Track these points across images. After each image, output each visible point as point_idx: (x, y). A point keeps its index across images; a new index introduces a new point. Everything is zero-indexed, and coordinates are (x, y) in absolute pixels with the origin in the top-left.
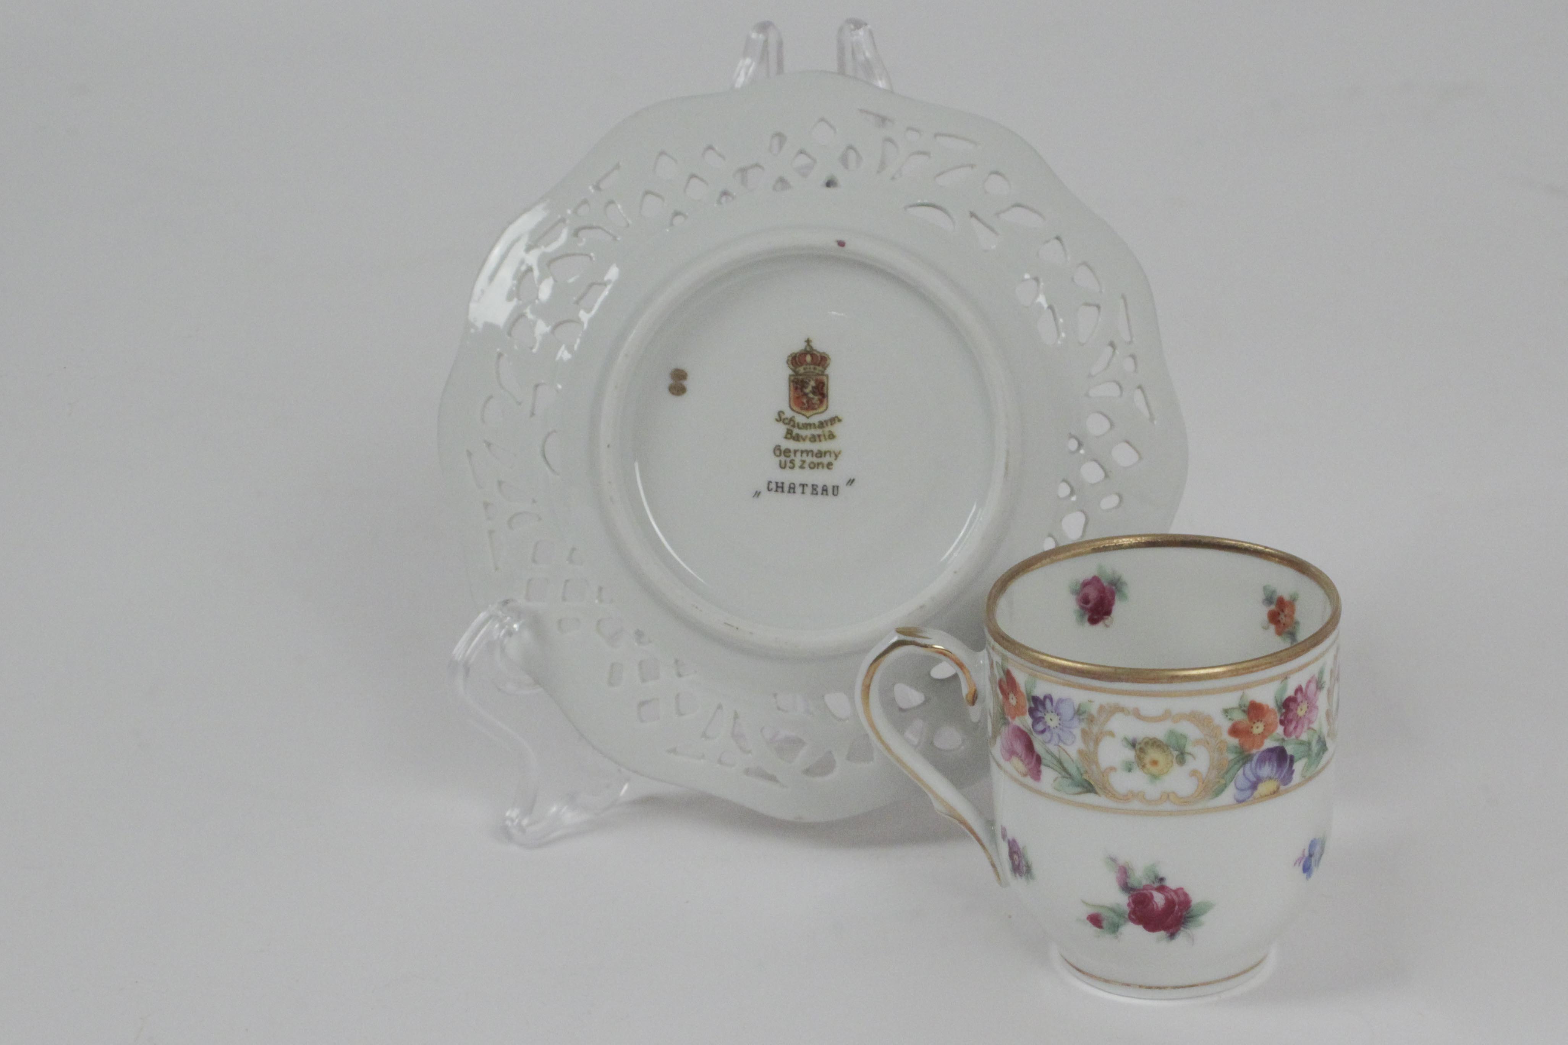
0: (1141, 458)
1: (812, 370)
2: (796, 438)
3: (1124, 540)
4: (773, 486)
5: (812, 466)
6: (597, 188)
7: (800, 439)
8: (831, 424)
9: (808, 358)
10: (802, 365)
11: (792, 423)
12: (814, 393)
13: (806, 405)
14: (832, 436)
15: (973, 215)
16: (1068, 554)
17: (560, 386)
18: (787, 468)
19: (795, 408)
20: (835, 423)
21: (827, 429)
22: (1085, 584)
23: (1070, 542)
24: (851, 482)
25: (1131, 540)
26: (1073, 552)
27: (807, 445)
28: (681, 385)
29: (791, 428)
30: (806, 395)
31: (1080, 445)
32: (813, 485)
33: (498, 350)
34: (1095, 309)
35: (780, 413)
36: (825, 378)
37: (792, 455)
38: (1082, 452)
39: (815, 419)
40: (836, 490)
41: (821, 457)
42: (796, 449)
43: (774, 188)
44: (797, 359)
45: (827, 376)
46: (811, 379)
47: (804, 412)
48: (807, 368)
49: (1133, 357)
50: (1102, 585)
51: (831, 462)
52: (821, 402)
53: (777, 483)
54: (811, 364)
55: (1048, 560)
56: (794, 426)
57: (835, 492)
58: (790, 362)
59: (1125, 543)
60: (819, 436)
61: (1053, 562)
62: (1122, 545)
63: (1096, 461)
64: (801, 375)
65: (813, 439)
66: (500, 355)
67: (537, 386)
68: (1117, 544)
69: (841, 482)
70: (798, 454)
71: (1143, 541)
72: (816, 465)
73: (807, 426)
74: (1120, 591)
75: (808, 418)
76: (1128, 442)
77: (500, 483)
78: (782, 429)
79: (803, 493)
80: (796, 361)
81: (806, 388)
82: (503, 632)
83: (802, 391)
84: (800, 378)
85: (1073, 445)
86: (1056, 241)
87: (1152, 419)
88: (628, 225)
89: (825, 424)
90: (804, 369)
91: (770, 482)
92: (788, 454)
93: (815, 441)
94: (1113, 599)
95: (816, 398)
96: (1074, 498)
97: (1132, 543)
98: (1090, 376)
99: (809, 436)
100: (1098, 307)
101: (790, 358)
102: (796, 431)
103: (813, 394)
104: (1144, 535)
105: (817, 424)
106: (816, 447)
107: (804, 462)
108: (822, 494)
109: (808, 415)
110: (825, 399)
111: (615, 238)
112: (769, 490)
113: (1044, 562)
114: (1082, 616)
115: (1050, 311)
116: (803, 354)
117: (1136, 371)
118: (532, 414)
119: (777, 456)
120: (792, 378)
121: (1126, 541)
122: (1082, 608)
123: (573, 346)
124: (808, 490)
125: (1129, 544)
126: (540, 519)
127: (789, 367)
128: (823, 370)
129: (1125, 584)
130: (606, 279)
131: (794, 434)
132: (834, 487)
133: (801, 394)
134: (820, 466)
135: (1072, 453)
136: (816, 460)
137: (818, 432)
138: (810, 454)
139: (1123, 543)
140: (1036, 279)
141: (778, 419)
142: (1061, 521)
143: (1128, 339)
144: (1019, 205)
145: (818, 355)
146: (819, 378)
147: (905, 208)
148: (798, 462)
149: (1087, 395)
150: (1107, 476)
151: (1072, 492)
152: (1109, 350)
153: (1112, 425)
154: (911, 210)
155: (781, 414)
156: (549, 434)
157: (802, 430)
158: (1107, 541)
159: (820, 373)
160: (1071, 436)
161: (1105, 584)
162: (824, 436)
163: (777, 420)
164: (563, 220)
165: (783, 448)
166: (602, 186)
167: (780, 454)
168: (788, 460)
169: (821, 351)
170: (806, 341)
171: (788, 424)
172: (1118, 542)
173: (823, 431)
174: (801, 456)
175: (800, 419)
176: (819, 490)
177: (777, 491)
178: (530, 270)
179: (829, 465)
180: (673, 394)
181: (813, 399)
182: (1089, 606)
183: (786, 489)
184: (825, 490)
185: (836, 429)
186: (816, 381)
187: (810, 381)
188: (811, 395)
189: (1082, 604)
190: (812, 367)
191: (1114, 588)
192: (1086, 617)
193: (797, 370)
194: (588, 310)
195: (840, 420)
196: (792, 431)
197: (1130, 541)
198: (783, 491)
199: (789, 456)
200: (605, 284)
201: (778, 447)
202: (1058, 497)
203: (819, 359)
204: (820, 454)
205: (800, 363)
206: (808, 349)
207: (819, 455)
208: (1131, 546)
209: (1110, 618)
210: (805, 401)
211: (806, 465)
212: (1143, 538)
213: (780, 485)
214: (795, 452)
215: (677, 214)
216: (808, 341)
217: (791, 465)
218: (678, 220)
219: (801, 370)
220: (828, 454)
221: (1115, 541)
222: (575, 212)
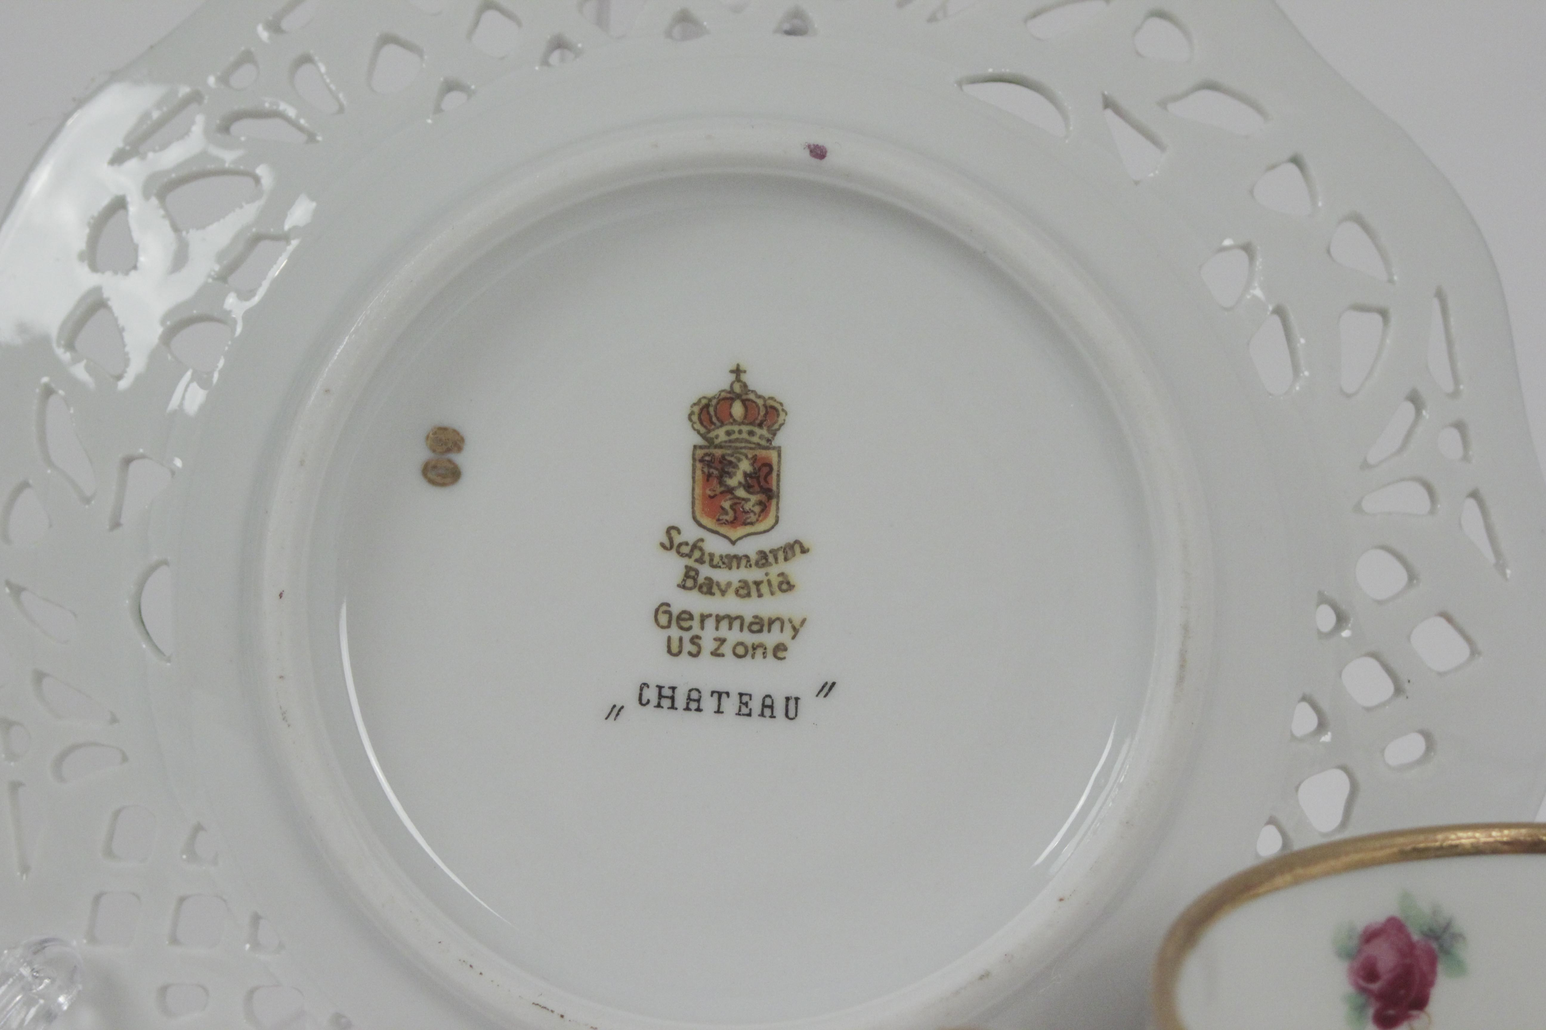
0: (1474, 652)
1: (745, 436)
2: (705, 589)
3: (1461, 834)
4: (651, 694)
5: (740, 650)
6: (275, 27)
7: (715, 589)
8: (786, 559)
9: (737, 410)
10: (722, 424)
11: (697, 554)
12: (748, 488)
13: (731, 513)
14: (786, 585)
15: (1108, 104)
16: (1333, 863)
17: (178, 463)
18: (684, 655)
19: (705, 521)
20: (794, 555)
21: (774, 571)
22: (1371, 936)
23: (1318, 841)
24: (827, 689)
25: (1477, 835)
26: (1345, 860)
27: (730, 605)
28: (450, 461)
29: (696, 566)
30: (730, 490)
31: (1341, 619)
32: (741, 695)
33: (45, 380)
34: (1377, 318)
35: (671, 530)
36: (774, 455)
37: (696, 624)
38: (1346, 633)
39: (750, 547)
40: (792, 705)
41: (760, 631)
42: (706, 612)
43: (669, 34)
44: (711, 410)
45: (779, 450)
46: (743, 457)
47: (723, 530)
48: (734, 432)
49: (1460, 426)
50: (1408, 936)
51: (783, 644)
52: (764, 507)
53: (660, 688)
54: (743, 423)
55: (1288, 877)
56: (700, 561)
57: (792, 714)
58: (695, 418)
59: (1463, 841)
60: (757, 584)
61: (1297, 882)
62: (1456, 846)
63: (1375, 655)
64: (720, 446)
65: (744, 590)
66: (48, 392)
67: (128, 461)
68: (1445, 844)
69: (806, 690)
70: (710, 623)
71: (1505, 839)
72: (751, 652)
73: (731, 561)
74: (1447, 952)
75: (733, 543)
76: (1449, 619)
77: (39, 677)
78: (675, 565)
79: (718, 711)
80: (708, 413)
81: (730, 475)
82: (33, 1011)
83: (721, 483)
84: (718, 452)
85: (1326, 618)
86: (1293, 167)
87: (1501, 566)
88: (341, 109)
89: (771, 559)
90: (728, 433)
91: (644, 686)
92: (685, 624)
93: (749, 595)
94: (1433, 971)
95: (754, 498)
96: (1327, 738)
97: (1478, 843)
98: (1365, 465)
99: (736, 584)
100: (1384, 314)
101: (696, 409)
102: (705, 571)
103: (745, 488)
104: (1509, 826)
105: (754, 557)
106: (749, 608)
107: (722, 641)
108: (762, 715)
109: (733, 539)
110: (774, 502)
111: (311, 138)
112: (642, 702)
113: (1279, 881)
114: (1360, 1009)
115: (1276, 319)
116: (727, 398)
117: (1466, 458)
118: (116, 524)
119: (663, 627)
120: (700, 453)
121: (1465, 838)
122: (1362, 990)
123: (210, 374)
124: (730, 705)
125: (1472, 844)
126: (125, 759)
127: (694, 429)
128: (770, 436)
129: (1458, 937)
130: (287, 227)
131: (701, 580)
132: (788, 699)
133: (719, 489)
134: (759, 652)
135: (1322, 636)
136: (749, 639)
137: (754, 574)
138: (736, 624)
139: (1457, 842)
140: (1248, 248)
141: (668, 544)
142: (1297, 788)
143: (1450, 387)
144: (1212, 86)
145: (760, 402)
146: (762, 453)
147: (960, 84)
148: (708, 644)
149: (1358, 508)
150: (1399, 690)
151: (1322, 726)
152: (1409, 408)
153: (1412, 577)
154: (968, 88)
155: (674, 533)
156: (153, 568)
157: (718, 571)
158: (1421, 837)
159: (763, 443)
160: (1323, 599)
161: (1416, 937)
162: (769, 583)
163: (663, 545)
164: (195, 97)
165: (675, 610)
166: (284, 25)
167: (670, 622)
168: (687, 636)
169: (766, 394)
170: (732, 372)
171: (689, 556)
172: (1447, 839)
173: (767, 574)
174: (717, 629)
175: (716, 545)
176: (756, 705)
177: (659, 706)
178: (119, 204)
179: (779, 650)
180: (432, 482)
181: (747, 500)
182: (1375, 986)
183: (681, 702)
184: (768, 706)
185: (795, 568)
186: (755, 459)
187: (739, 460)
188: (741, 493)
189: (1362, 983)
190: (745, 428)
191: (1435, 945)
192: (1371, 1012)
193: (712, 435)
194: (245, 295)
195: (804, 551)
196: (697, 572)
197: (1475, 837)
198: (673, 707)
199: (689, 629)
200: (285, 238)
201: (664, 608)
202: (1292, 735)
203: (762, 413)
204: (759, 625)
205: (718, 419)
206: (737, 388)
207: (755, 628)
208: (1477, 851)
209: (1423, 1016)
210: (727, 505)
211: (727, 649)
212: (1506, 832)
213: (666, 692)
214: (703, 618)
215: (451, 86)
216: (738, 371)
217: (694, 649)
218: (454, 99)
219: (720, 434)
220: (776, 626)
221: (1440, 837)
222: (224, 79)
